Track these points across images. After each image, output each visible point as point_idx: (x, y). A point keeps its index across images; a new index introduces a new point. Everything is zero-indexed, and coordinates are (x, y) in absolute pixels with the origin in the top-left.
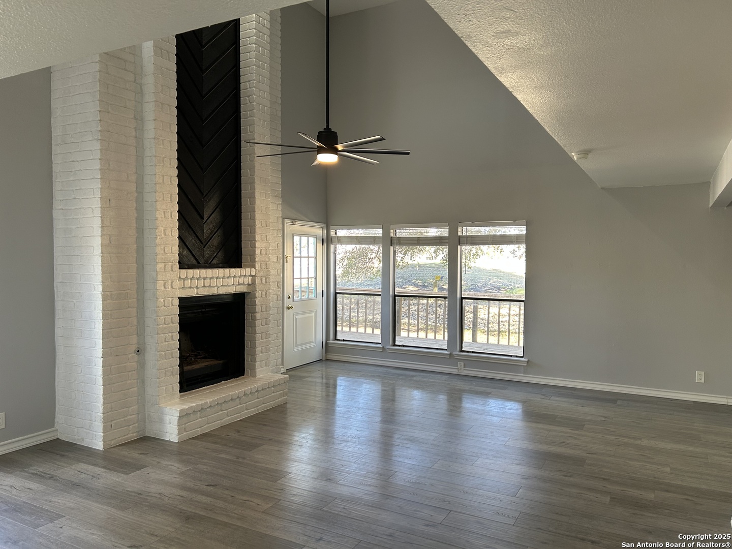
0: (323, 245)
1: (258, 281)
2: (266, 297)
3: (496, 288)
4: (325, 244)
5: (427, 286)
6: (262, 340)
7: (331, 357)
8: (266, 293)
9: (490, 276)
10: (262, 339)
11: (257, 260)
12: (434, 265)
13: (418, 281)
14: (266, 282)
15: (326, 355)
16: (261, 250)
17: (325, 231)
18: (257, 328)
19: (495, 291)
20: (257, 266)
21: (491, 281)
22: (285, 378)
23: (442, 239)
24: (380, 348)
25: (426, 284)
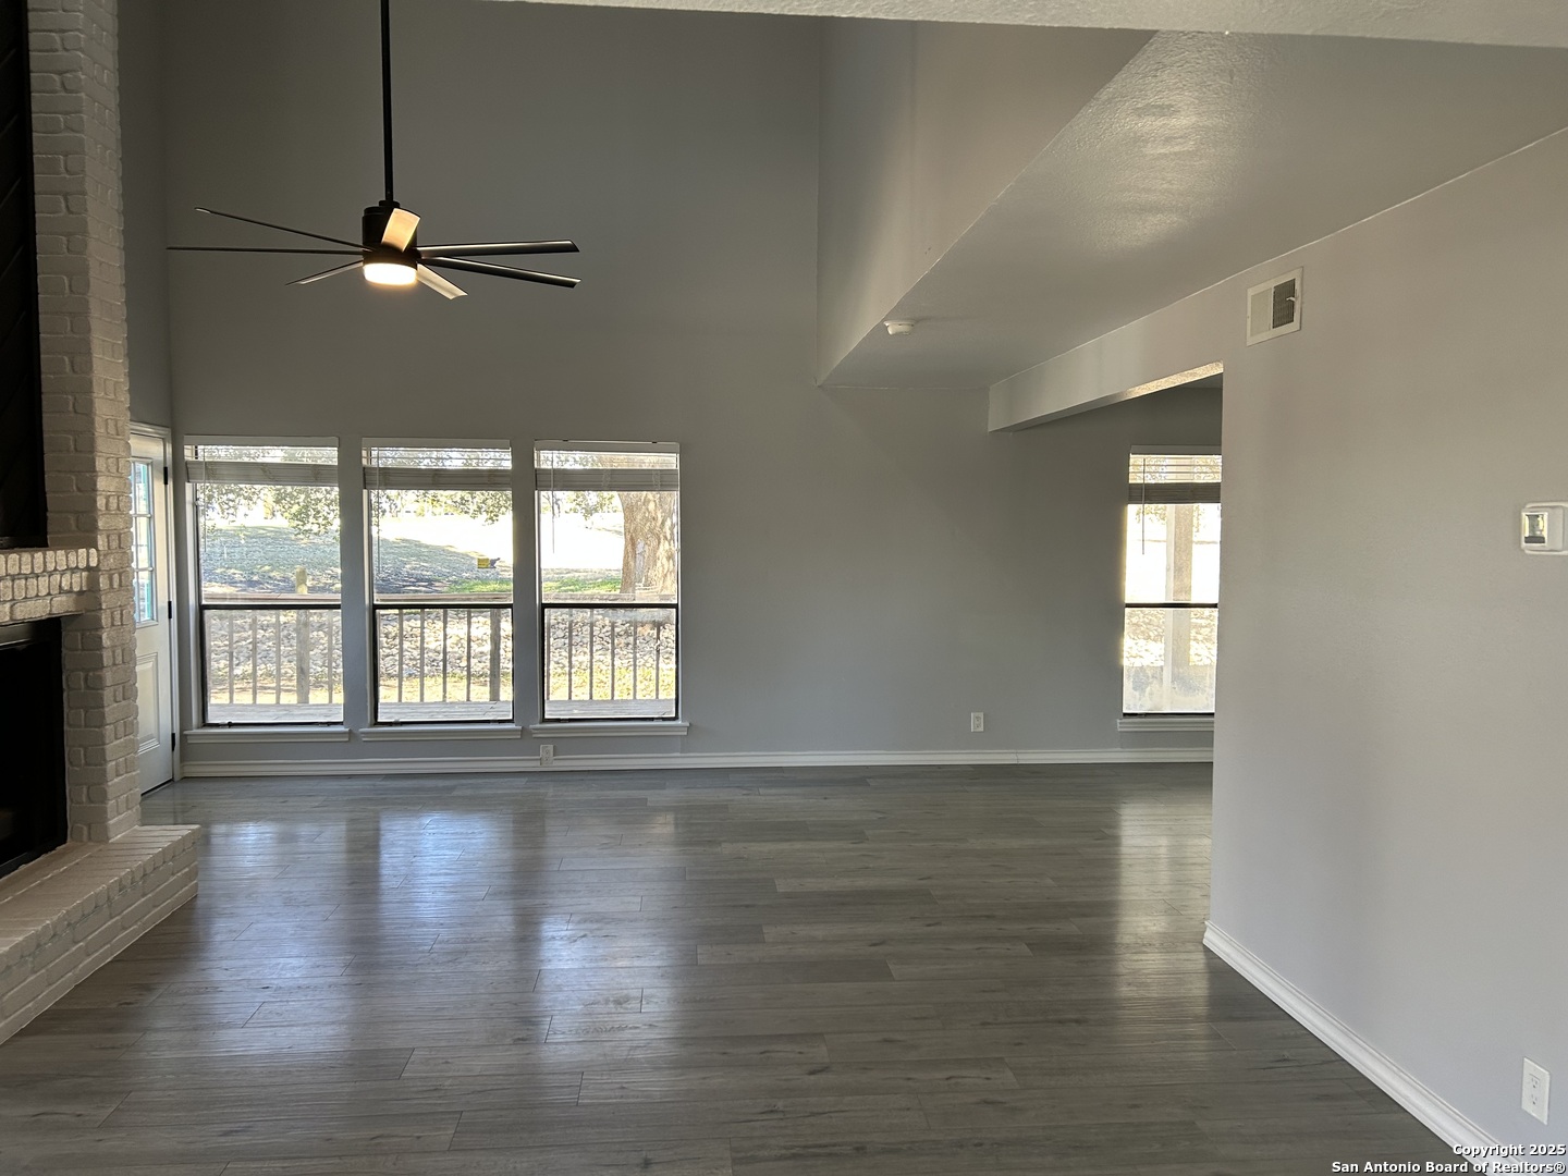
0: (166, 483)
1: (103, 582)
2: (122, 625)
3: (422, 581)
4: (170, 483)
5: (258, 582)
6: (118, 741)
7: (195, 769)
8: (122, 614)
9: (401, 555)
10: (116, 739)
11: (100, 524)
12: (262, 531)
13: (233, 571)
14: (120, 585)
15: (182, 767)
16: (108, 498)
17: (169, 449)
18: (106, 709)
19: (424, 589)
20: (101, 541)
21: (408, 566)
22: (194, 831)
23: (495, 476)
24: (344, 733)
25: (255, 578)
